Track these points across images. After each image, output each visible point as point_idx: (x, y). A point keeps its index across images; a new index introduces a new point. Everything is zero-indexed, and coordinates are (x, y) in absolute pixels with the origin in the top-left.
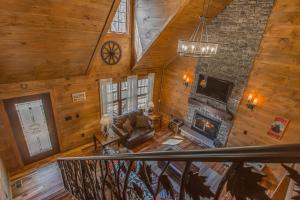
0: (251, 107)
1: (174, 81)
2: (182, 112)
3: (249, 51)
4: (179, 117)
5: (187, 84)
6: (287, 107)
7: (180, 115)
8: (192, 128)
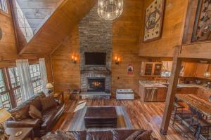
0: (117, 63)
1: (63, 63)
2: (77, 84)
3: (109, 35)
4: (75, 88)
5: (75, 62)
6: (131, 58)
7: (76, 86)
8: (88, 91)
